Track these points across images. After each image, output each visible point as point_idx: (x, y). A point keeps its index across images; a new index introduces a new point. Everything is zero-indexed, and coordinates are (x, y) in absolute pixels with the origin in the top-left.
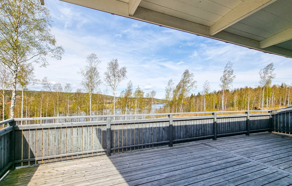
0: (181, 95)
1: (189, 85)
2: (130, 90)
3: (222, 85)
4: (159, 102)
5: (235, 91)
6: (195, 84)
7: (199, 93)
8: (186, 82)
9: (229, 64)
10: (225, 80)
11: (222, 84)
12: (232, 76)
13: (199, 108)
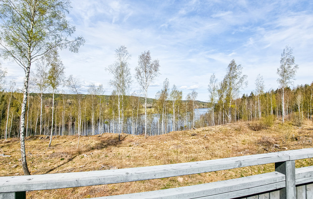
0: (228, 96)
1: (236, 81)
2: (166, 90)
3: (281, 80)
4: (205, 106)
5: (298, 89)
6: (245, 80)
7: (252, 93)
8: (233, 77)
9: (288, 49)
10: (285, 73)
11: (281, 78)
12: (293, 66)
13: (253, 113)
